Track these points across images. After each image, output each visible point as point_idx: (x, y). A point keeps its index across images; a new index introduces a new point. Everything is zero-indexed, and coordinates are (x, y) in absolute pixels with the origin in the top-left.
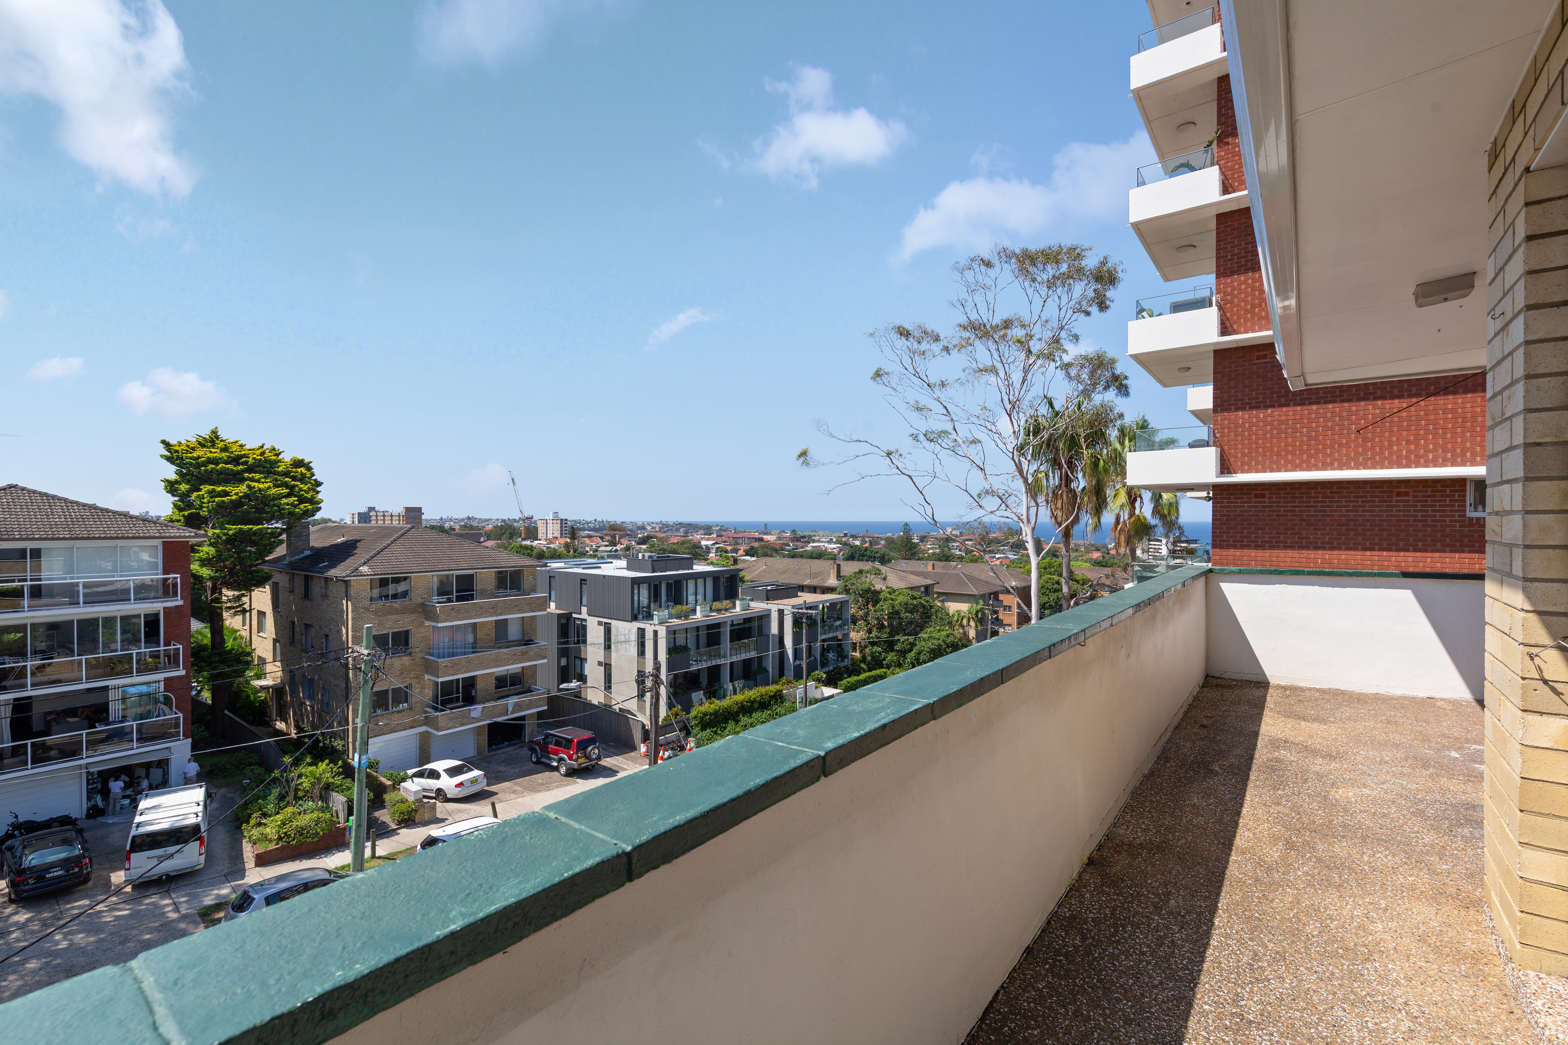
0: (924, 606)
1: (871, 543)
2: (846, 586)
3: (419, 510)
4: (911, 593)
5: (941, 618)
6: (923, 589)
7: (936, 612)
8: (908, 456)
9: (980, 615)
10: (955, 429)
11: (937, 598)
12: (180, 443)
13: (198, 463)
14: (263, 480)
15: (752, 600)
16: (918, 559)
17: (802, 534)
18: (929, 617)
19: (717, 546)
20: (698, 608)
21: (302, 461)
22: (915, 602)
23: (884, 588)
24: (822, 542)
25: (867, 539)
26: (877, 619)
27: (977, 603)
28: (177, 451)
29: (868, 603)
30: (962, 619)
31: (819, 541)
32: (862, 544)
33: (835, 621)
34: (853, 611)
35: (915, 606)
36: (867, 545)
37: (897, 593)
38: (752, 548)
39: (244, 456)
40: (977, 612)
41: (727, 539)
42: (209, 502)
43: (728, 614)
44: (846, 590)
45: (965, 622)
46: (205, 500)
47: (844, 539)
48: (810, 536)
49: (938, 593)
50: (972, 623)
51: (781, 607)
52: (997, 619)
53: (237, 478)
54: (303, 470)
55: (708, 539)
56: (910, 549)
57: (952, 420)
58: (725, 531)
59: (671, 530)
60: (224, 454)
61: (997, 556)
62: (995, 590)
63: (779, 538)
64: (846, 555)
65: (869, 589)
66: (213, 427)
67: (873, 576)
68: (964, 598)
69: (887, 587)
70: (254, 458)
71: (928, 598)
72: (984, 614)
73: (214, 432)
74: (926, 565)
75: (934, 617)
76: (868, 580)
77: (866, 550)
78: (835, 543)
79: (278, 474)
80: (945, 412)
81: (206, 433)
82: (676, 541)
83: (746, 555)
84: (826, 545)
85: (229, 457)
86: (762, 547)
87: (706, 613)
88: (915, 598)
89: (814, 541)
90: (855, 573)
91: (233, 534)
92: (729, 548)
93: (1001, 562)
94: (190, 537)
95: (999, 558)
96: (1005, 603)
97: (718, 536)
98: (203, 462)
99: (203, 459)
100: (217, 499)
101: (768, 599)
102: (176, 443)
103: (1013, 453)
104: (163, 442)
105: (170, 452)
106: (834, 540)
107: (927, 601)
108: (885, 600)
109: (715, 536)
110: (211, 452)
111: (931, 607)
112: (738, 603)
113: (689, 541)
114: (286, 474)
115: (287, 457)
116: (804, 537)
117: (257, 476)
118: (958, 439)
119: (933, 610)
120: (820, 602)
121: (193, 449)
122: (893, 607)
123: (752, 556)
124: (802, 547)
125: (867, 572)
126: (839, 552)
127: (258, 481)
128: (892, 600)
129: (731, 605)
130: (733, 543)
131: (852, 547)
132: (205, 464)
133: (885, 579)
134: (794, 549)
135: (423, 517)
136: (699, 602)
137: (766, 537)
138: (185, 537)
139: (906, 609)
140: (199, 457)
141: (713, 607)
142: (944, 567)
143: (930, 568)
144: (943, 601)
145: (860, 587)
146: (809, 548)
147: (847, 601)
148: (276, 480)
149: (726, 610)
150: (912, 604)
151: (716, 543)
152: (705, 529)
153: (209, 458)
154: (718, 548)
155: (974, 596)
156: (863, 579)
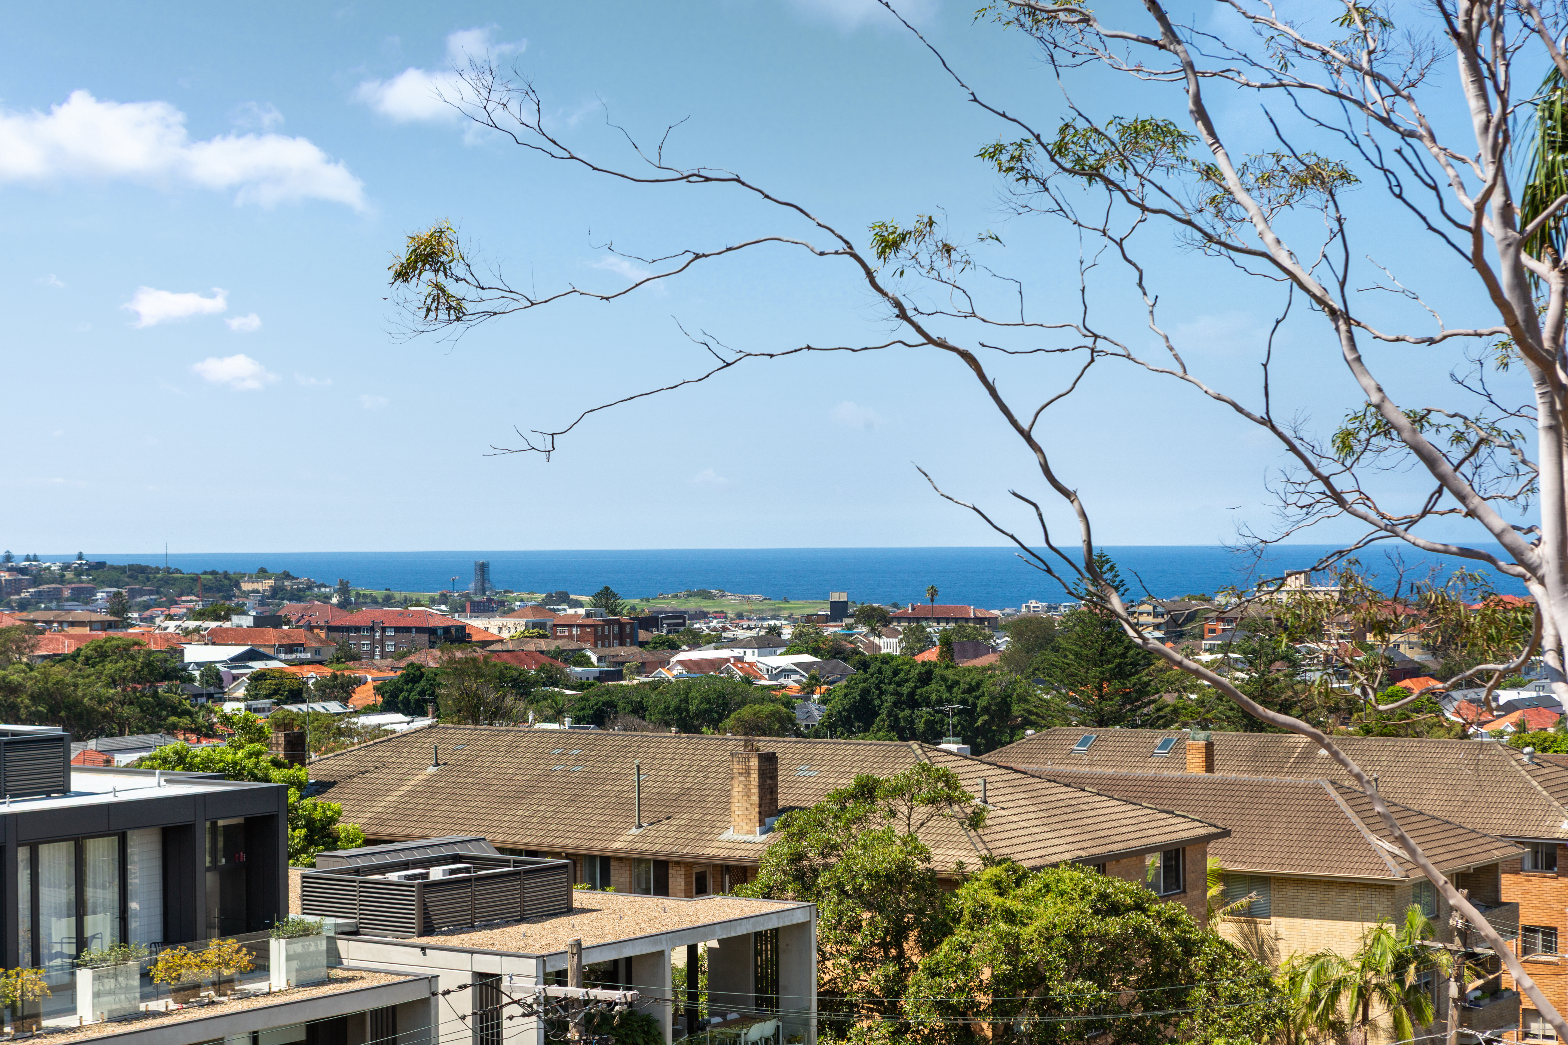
0: (1155, 946)
1: (947, 643)
2: (797, 858)
4: (1096, 883)
5: (1235, 998)
6: (1154, 861)
7: (1212, 968)
8: (983, 253)
9: (1411, 976)
10: (1200, 113)
11: (1225, 898)
15: (353, 933)
16: (1151, 723)
17: (645, 608)
18: (1179, 999)
19: (258, 666)
20: (84, 978)
22: (1114, 926)
23: (973, 864)
24: (733, 643)
25: (933, 629)
26: (943, 1007)
27: (1400, 920)
29: (899, 934)
30: (1335, 995)
31: (718, 641)
32: (911, 650)
33: (747, 1020)
34: (832, 971)
35: (1118, 945)
36: (932, 655)
37: (1032, 886)
38: (415, 675)
40: (1400, 965)
41: (302, 635)
43: (231, 1006)
44: (799, 876)
45: (1346, 1003)
47: (831, 630)
48: (679, 618)
49: (1225, 877)
50: (1379, 1011)
51: (488, 965)
52: (1493, 990)
55: (215, 639)
56: (1120, 673)
57: (1189, 65)
58: (297, 596)
59: (55, 596)
61: (1506, 696)
62: (1483, 859)
63: (539, 629)
64: (837, 704)
65: (903, 868)
67: (922, 811)
68: (1344, 900)
69: (988, 861)
71: (1172, 907)
72: (1428, 968)
74: (1177, 750)
75: (1200, 992)
76: (900, 829)
77: (926, 677)
78: (791, 648)
80: (1156, 32)
82: (67, 647)
83: (389, 707)
84: (751, 656)
86: (459, 670)
87: (122, 1003)
88: (1115, 909)
89: (696, 641)
90: (842, 798)
92: (311, 675)
93: (1521, 727)
95: (1510, 707)
96: (1528, 917)
97: (259, 622)
101: (428, 929)
103: (1477, 232)
106: (787, 633)
107: (1172, 922)
108: (979, 918)
109: (246, 621)
111: (1189, 947)
112: (278, 948)
113: (125, 650)
116: (650, 622)
118: (1221, 161)
119: (1197, 963)
120: (675, 936)
122: (1014, 950)
123: (414, 709)
124: (642, 668)
125: (897, 791)
126: (808, 690)
128: (1010, 917)
129: (244, 959)
130: (330, 652)
131: (864, 665)
133: (975, 821)
134: (603, 677)
136: (96, 950)
137: (477, 624)
139: (1072, 959)
141: (159, 973)
142: (1258, 759)
143: (1194, 765)
144: (1250, 914)
145: (863, 861)
146: (672, 672)
147: (803, 928)
149: (222, 985)
150: (1101, 938)
151: (253, 655)
152: (207, 589)
154: (258, 678)
155: (1386, 887)
156: (877, 825)
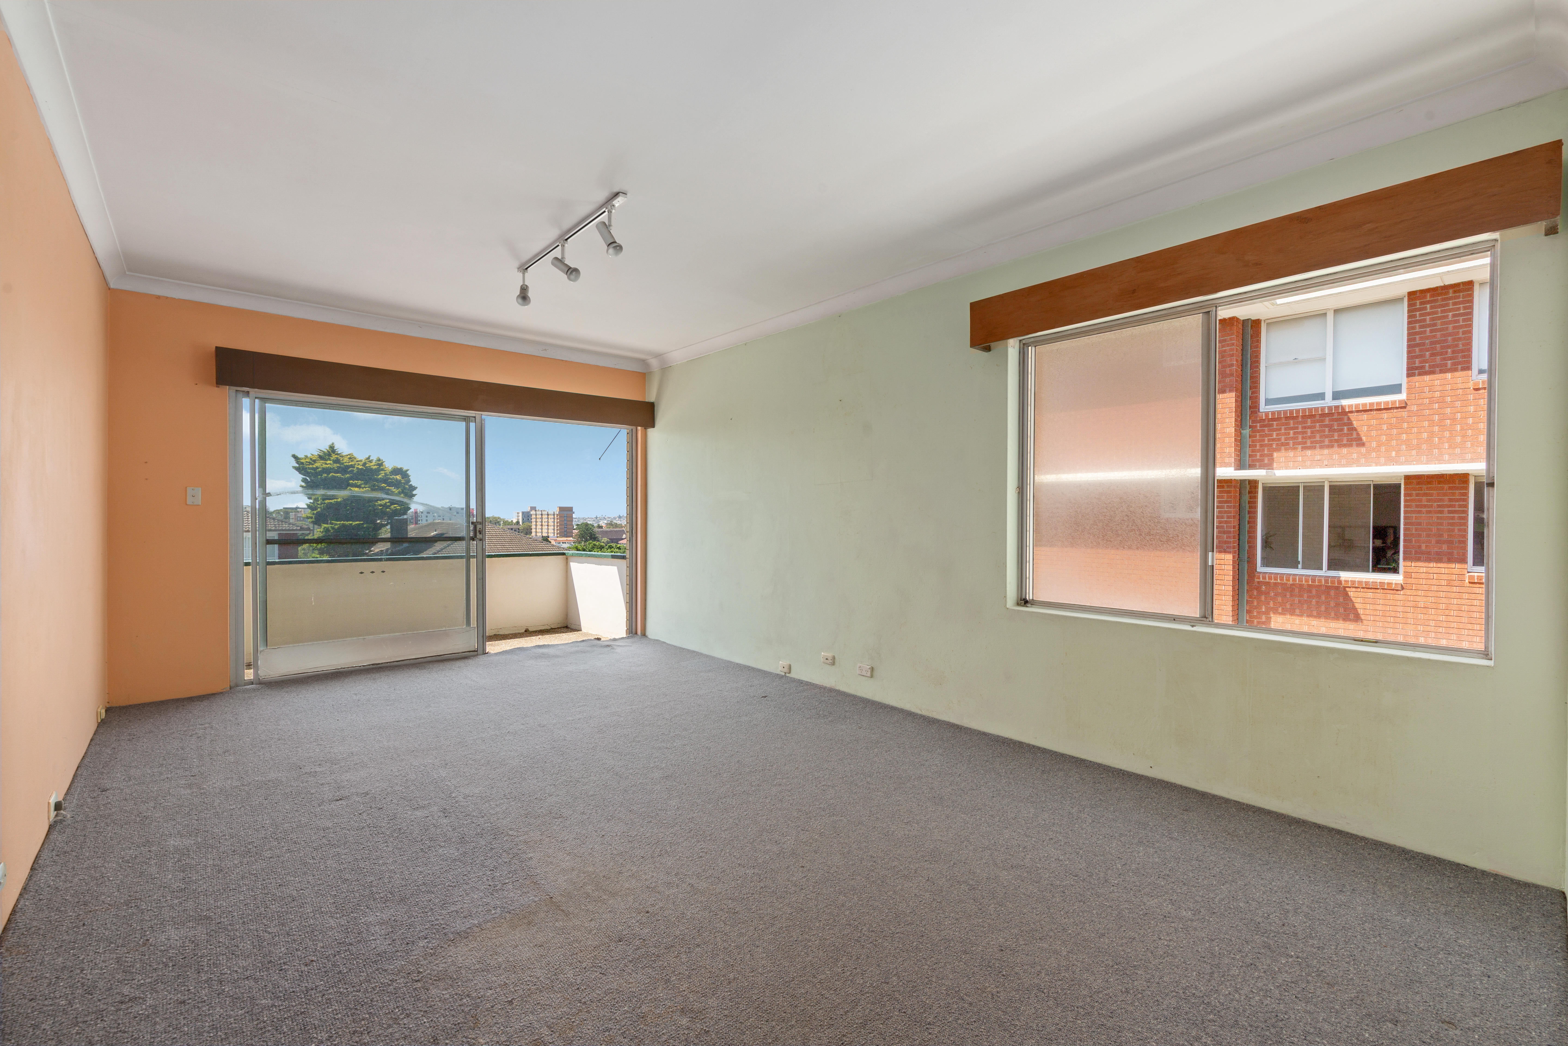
3: (570, 509)
12: (306, 457)
13: (316, 473)
14: (363, 486)
21: (401, 469)
28: (302, 463)
39: (352, 466)
42: (322, 504)
46: (319, 502)
53: (343, 485)
54: (398, 477)
60: (335, 465)
66: (330, 443)
70: (357, 468)
73: (332, 447)
79: (377, 480)
81: (325, 447)
85: (340, 467)
91: (338, 528)
94: (296, 530)
98: (320, 472)
99: (320, 469)
100: (326, 501)
102: (303, 457)
104: (294, 456)
105: (298, 464)
110: (326, 464)
114: (385, 481)
115: (389, 465)
117: (359, 482)
121: (315, 461)
127: (359, 487)
132: (320, 473)
135: (574, 516)
138: (293, 530)
140: (317, 468)
148: (374, 485)
153: (323, 469)
